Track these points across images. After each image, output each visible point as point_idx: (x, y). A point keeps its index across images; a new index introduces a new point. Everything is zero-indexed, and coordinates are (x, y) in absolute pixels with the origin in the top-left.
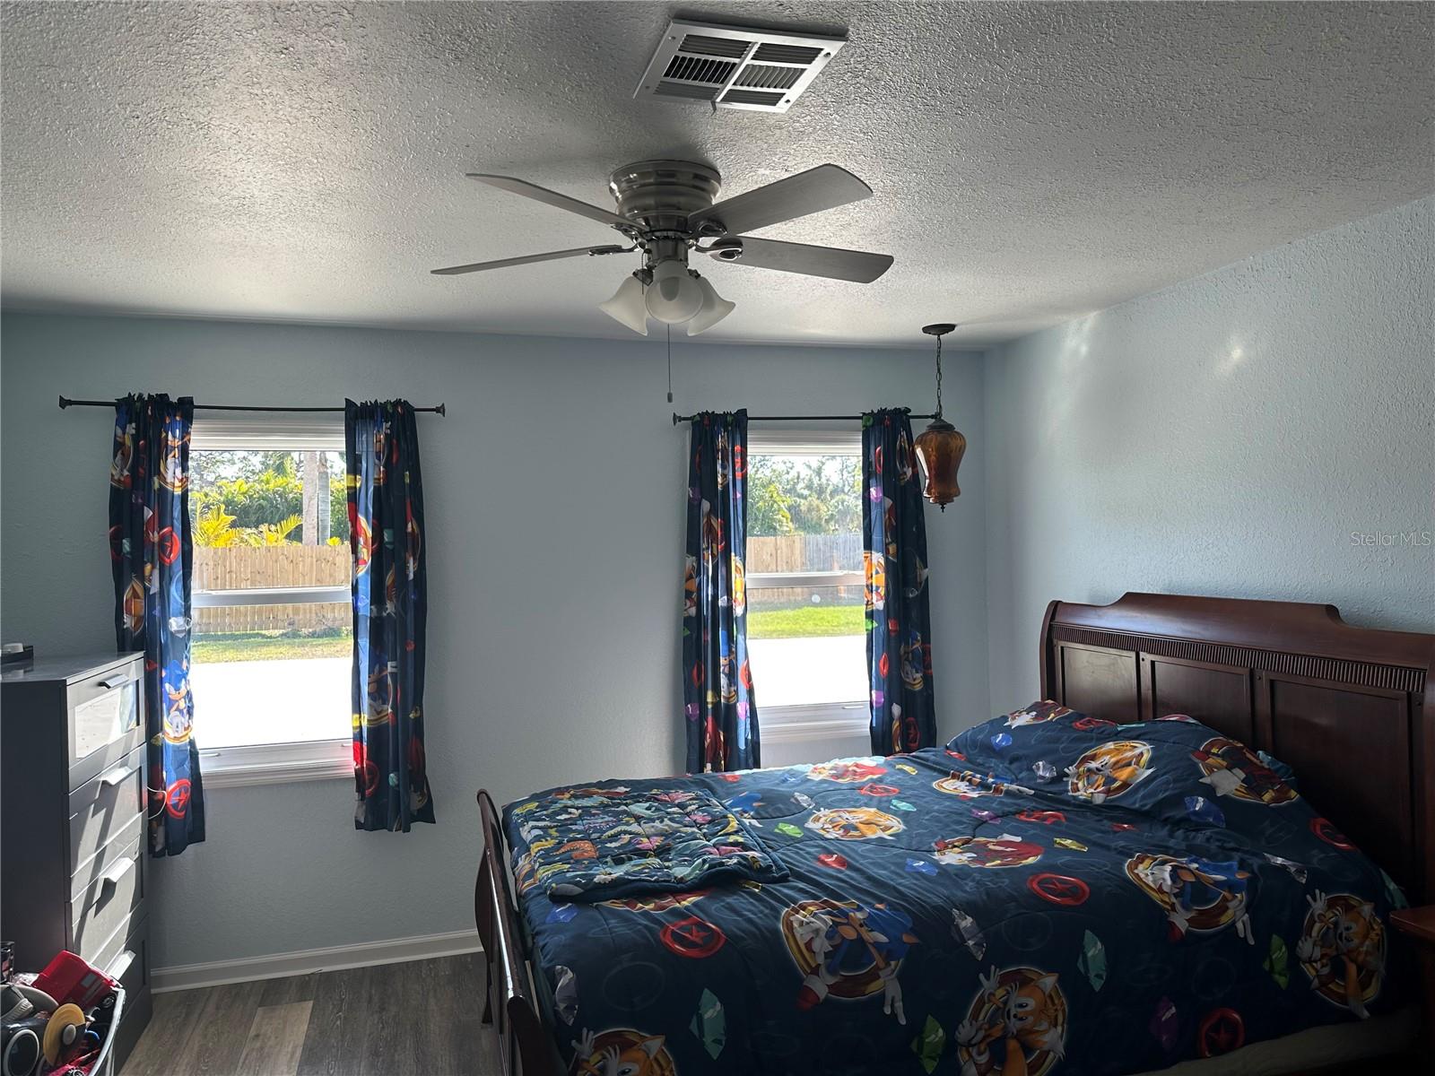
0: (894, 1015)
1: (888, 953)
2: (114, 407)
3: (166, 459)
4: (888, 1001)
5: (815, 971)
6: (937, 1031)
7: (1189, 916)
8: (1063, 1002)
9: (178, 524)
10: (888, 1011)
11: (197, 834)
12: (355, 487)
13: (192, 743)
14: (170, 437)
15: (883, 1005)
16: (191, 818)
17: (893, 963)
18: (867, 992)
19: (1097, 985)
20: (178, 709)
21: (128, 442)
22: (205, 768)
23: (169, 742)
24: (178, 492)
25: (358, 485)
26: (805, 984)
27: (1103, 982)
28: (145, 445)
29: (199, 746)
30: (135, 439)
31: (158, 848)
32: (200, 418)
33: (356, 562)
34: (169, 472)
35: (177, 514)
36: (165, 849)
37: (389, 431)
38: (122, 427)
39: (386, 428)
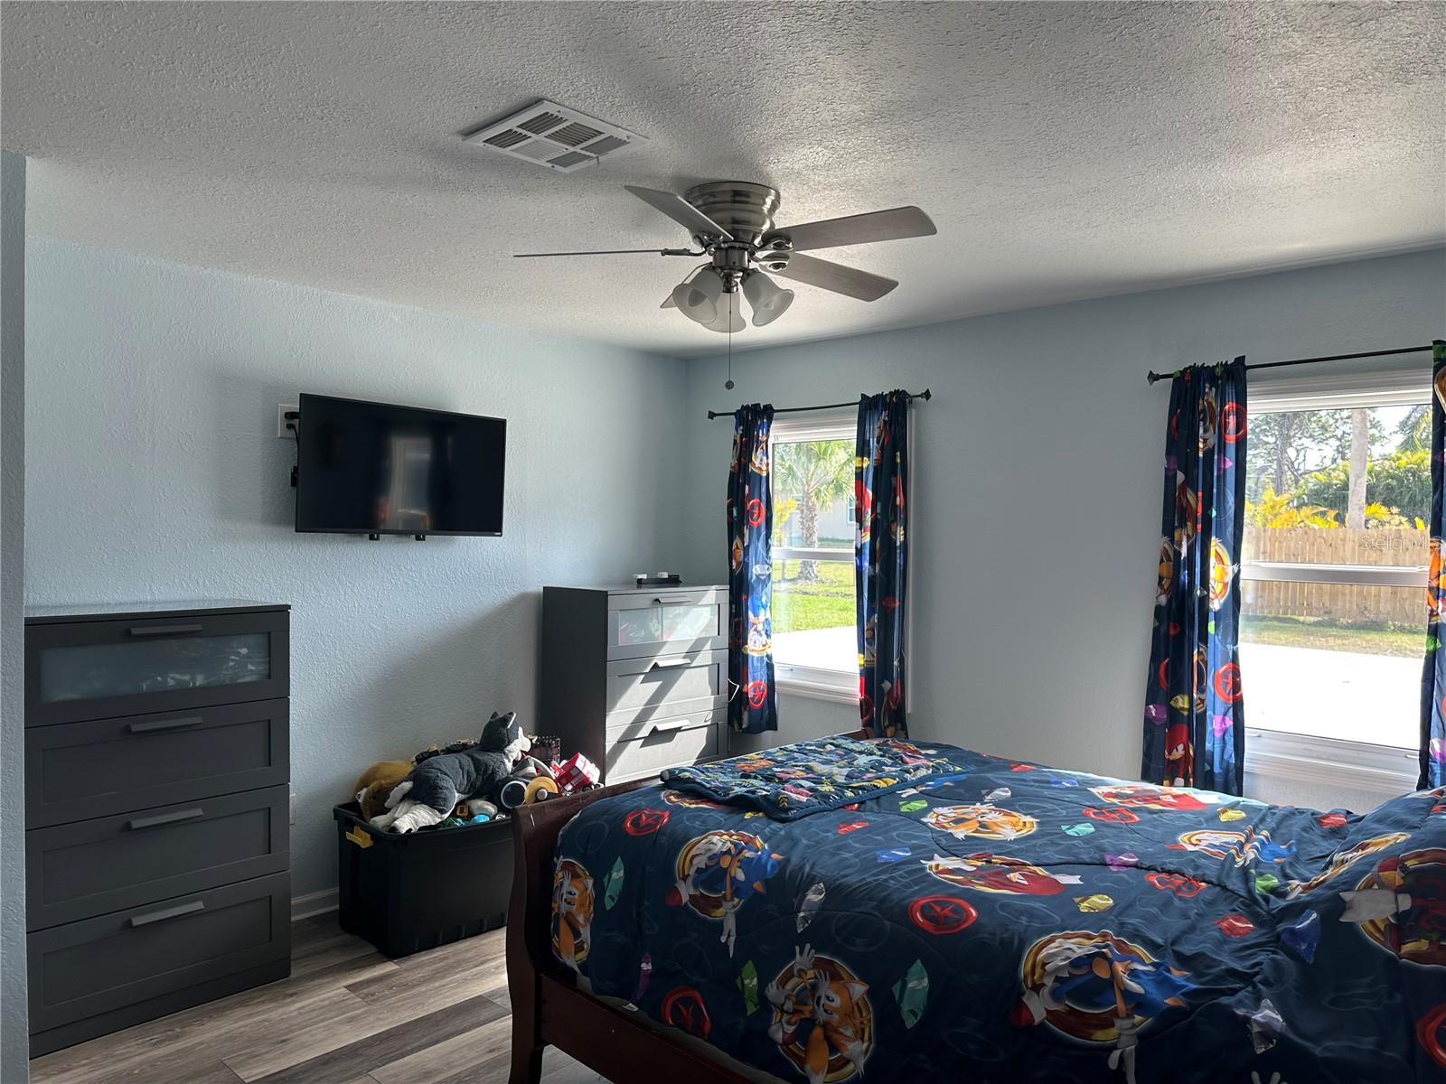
0: (726, 945)
1: (737, 889)
2: (733, 416)
3: (757, 451)
4: (726, 932)
5: (685, 878)
6: (753, 978)
7: (1054, 1007)
8: (869, 1015)
9: (764, 497)
10: (723, 939)
11: (772, 724)
12: (862, 468)
13: (769, 657)
14: (760, 435)
15: (721, 934)
16: (767, 712)
17: (736, 900)
18: (713, 915)
19: (910, 1022)
20: (755, 630)
21: (738, 441)
22: (778, 676)
23: (750, 653)
24: (764, 474)
25: (865, 465)
26: (676, 885)
28: (746, 441)
29: (775, 660)
30: (742, 437)
31: (744, 726)
32: (777, 419)
33: (861, 529)
34: (758, 460)
35: (764, 490)
36: (748, 728)
37: (887, 418)
38: (737, 429)
39: (884, 416)
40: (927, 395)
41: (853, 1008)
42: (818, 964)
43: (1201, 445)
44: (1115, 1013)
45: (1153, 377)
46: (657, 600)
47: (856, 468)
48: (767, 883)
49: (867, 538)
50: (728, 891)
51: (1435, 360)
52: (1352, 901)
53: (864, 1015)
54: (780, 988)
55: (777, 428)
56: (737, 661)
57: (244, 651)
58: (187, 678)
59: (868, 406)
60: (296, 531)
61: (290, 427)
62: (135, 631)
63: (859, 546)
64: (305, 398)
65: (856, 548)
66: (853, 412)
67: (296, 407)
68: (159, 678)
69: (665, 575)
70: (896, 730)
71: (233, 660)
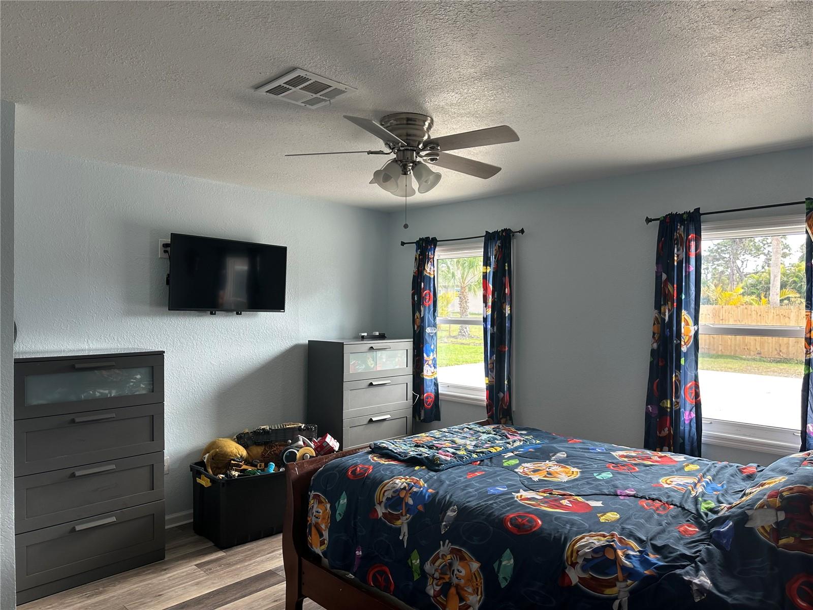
0: (402, 541)
1: (409, 509)
2: (415, 244)
3: (428, 263)
4: (402, 534)
5: (380, 503)
6: (417, 560)
7: (583, 575)
8: (481, 582)
9: (432, 289)
10: (401, 538)
11: (437, 417)
12: (486, 272)
13: (436, 379)
14: (430, 254)
15: (400, 535)
16: (435, 410)
17: (408, 515)
18: (395, 524)
19: (503, 584)
20: (428, 364)
21: (418, 257)
22: (441, 390)
23: (425, 377)
24: (432, 277)
25: (488, 271)
26: (375, 507)
27: (507, 584)
28: (422, 258)
29: (439, 381)
30: (419, 255)
31: (422, 418)
32: (439, 245)
33: (486, 307)
34: (428, 268)
35: (432, 285)
36: (424, 419)
37: (500, 245)
38: (417, 251)
39: (498, 243)
40: (522, 231)
41: (472, 576)
42: (453, 551)
43: (676, 258)
44: (617, 579)
45: (648, 220)
46: (372, 347)
47: (483, 272)
48: (425, 505)
49: (489, 312)
50: (404, 511)
51: (807, 209)
52: (752, 514)
53: (478, 580)
54: (432, 565)
55: (439, 251)
56: (418, 381)
57: (138, 377)
58: (107, 392)
59: (489, 238)
60: (169, 310)
61: (165, 252)
62: (77, 366)
63: (485, 316)
64: (174, 236)
65: (484, 318)
66: (480, 242)
67: (168, 241)
68: (91, 392)
69: (377, 334)
70: (506, 420)
71: (132, 382)
